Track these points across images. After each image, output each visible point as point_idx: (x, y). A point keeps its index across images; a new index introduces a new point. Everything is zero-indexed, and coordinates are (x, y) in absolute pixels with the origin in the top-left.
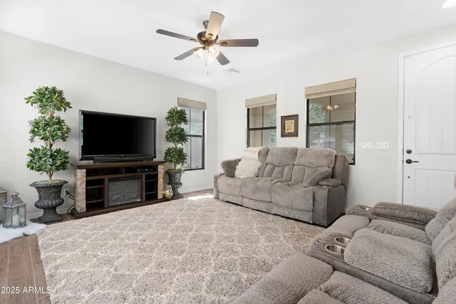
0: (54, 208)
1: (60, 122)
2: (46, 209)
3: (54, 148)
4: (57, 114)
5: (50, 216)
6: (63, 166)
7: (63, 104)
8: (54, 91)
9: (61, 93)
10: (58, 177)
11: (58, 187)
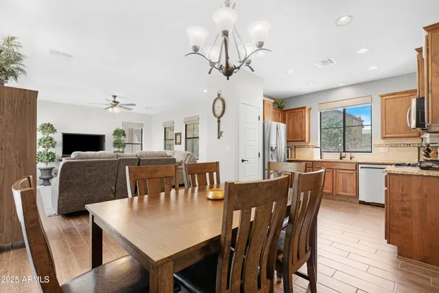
0: (48, 179)
1: (51, 139)
2: (44, 179)
3: (48, 151)
4: (50, 135)
5: (46, 183)
6: (52, 160)
7: (53, 130)
8: (49, 125)
9: (52, 126)
10: (50, 165)
11: (50, 170)
